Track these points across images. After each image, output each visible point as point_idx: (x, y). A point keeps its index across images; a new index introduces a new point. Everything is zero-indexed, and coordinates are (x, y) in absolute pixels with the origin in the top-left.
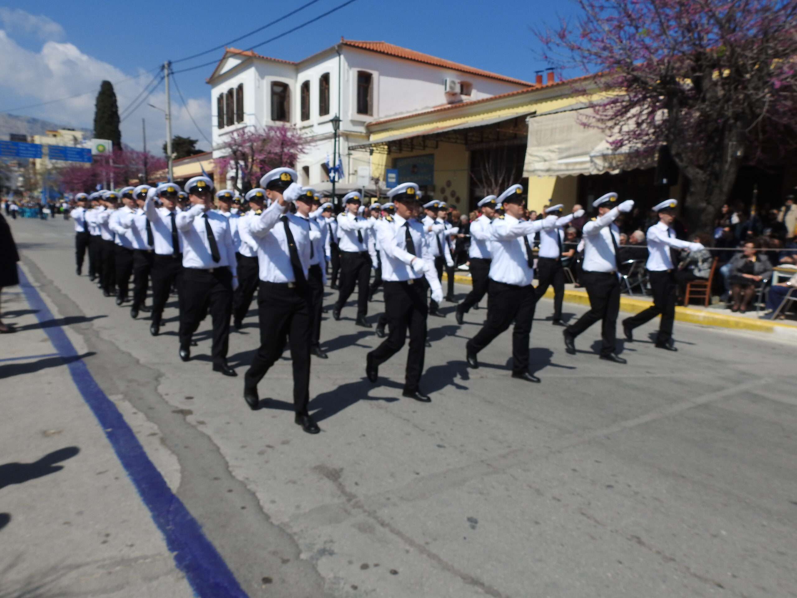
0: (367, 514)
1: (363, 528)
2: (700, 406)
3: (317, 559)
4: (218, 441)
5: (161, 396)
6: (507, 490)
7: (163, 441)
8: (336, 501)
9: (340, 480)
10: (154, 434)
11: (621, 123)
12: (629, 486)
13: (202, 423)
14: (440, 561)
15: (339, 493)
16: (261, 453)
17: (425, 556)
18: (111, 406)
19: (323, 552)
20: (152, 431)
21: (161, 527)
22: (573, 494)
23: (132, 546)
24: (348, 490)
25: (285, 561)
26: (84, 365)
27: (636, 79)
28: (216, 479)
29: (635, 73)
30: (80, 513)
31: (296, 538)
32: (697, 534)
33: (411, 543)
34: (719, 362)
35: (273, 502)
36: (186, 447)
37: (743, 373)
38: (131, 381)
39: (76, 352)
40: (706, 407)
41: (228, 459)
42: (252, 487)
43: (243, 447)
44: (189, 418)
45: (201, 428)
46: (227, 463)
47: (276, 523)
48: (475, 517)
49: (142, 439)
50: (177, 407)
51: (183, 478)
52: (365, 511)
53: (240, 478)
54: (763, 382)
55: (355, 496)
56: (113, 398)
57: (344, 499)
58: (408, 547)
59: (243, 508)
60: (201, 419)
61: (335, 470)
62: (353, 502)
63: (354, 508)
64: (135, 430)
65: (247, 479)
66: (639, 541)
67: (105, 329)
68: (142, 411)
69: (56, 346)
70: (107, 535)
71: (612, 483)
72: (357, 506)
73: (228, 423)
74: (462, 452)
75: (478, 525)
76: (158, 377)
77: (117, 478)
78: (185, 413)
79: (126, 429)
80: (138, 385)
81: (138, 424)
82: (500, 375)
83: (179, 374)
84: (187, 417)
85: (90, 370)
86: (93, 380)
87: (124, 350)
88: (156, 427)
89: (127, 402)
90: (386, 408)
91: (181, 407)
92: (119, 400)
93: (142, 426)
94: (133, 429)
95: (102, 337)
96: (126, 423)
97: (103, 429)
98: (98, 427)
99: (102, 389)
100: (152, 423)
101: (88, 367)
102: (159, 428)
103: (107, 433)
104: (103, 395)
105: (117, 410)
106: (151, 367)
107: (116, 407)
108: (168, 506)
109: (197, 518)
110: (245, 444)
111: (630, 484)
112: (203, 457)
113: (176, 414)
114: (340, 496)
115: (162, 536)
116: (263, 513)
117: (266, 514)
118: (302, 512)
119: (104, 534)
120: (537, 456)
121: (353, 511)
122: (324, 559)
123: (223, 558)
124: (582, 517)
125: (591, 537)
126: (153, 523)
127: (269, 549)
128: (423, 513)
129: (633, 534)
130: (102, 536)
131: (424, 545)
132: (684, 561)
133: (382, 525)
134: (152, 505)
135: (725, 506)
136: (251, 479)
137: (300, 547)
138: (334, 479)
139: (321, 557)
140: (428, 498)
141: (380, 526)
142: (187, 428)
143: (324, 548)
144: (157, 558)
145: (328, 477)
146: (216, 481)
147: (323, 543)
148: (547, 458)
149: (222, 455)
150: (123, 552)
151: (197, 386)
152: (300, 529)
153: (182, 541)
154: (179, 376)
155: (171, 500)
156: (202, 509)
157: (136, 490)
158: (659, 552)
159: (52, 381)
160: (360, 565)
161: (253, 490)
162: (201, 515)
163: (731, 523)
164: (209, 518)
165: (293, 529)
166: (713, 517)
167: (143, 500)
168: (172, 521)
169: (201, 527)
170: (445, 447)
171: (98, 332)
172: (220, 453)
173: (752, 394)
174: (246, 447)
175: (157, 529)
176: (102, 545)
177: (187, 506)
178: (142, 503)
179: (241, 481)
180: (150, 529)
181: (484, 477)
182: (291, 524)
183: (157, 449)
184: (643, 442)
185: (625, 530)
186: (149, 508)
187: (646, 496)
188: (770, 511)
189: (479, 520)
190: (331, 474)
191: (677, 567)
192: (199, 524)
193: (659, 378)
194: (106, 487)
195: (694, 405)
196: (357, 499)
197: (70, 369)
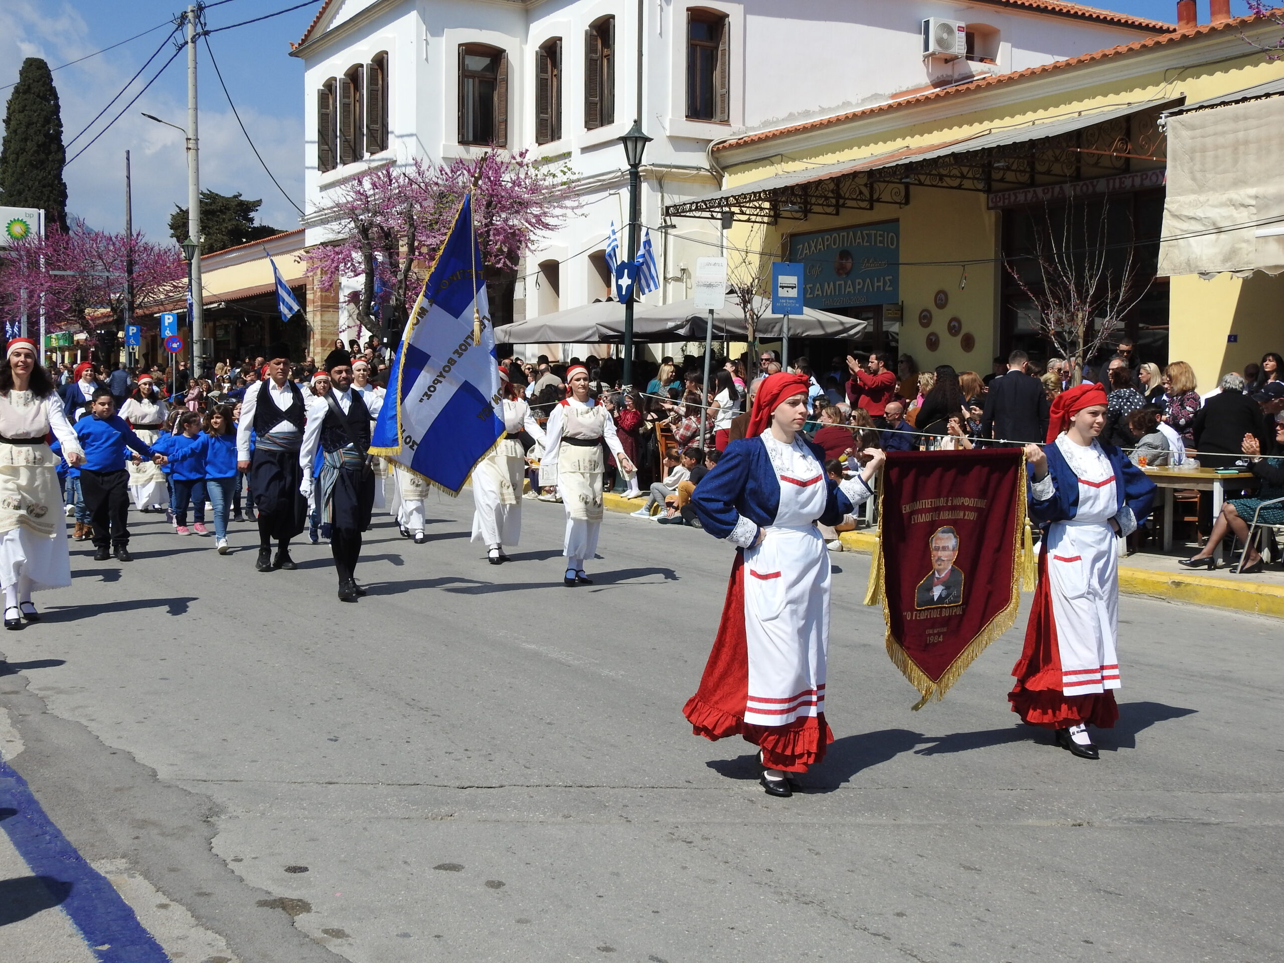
5: (226, 865)
10: (218, 960)
13: (338, 934)
26: (20, 781)
38: (144, 824)
44: (302, 919)
45: (335, 946)
50: (269, 893)
56: (101, 867)
60: (335, 925)
64: (167, 948)
67: (60, 692)
68: (179, 901)
73: (406, 935)
76: (210, 816)
78: (289, 907)
79: (146, 947)
80: (163, 834)
81: (176, 933)
82: (1129, 819)
83: (261, 807)
84: (296, 918)
85: (37, 796)
86: (49, 823)
87: (116, 745)
88: (222, 942)
89: (139, 878)
90: (821, 904)
91: (279, 892)
92: (120, 872)
93: (184, 938)
94: (164, 946)
95: (56, 713)
96: (144, 931)
97: (90, 946)
98: (74, 939)
99: (75, 845)
100: (209, 932)
101: (32, 788)
102: (228, 944)
103: (100, 955)
104: (78, 858)
105: (120, 897)
106: (189, 789)
107: (114, 890)
113: (268, 911)
142: (301, 945)
151: (312, 840)
154: (263, 814)
171: (42, 699)
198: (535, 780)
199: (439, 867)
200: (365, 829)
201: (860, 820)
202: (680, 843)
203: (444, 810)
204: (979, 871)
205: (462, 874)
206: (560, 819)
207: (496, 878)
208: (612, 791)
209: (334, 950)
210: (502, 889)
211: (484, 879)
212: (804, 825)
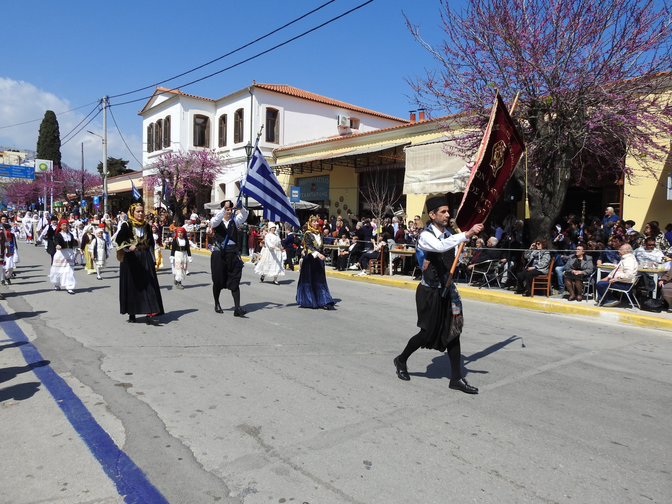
0: (283, 460)
1: (279, 472)
2: (544, 372)
3: (244, 497)
4: (155, 408)
5: (105, 373)
6: (394, 439)
7: (108, 408)
8: (257, 451)
9: (260, 435)
10: (100, 404)
12: (489, 434)
13: (141, 394)
14: (342, 494)
15: (259, 445)
16: (193, 416)
17: (330, 491)
18: (61, 381)
19: (248, 491)
20: (99, 401)
21: (111, 476)
22: (446, 441)
23: (87, 492)
24: (266, 443)
25: (217, 499)
26: (35, 348)
28: (155, 437)
29: (486, 115)
30: (41, 467)
31: (225, 481)
32: (542, 468)
33: (319, 482)
34: (558, 339)
35: (205, 454)
36: (128, 413)
37: (577, 348)
38: (77, 361)
39: (27, 339)
40: (548, 373)
41: (164, 421)
42: (186, 442)
43: (177, 412)
44: (129, 390)
45: (140, 397)
46: (164, 424)
47: (208, 470)
48: (369, 461)
49: (90, 407)
50: (119, 382)
51: (127, 437)
52: (281, 459)
53: (176, 436)
54: (591, 354)
55: (272, 448)
56: (61, 375)
57: (263, 450)
58: (316, 485)
59: (180, 459)
60: (140, 391)
61: (255, 428)
62: (270, 452)
63: (272, 456)
64: (83, 400)
65: (182, 436)
66: (498, 475)
67: (51, 319)
68: (88, 385)
69: (7, 333)
70: (66, 484)
71: (476, 433)
72: (275, 455)
73: (164, 393)
74: (357, 412)
75: (372, 466)
76: (100, 357)
77: (70, 439)
78: (125, 386)
79: (75, 400)
80: (84, 364)
81: (86, 395)
82: (387, 352)
83: (118, 355)
84: (127, 389)
85: (40, 353)
87: (69, 336)
88: (101, 398)
89: (75, 378)
90: (295, 379)
91: (122, 381)
92: (68, 377)
93: (89, 397)
94: (81, 399)
95: (49, 326)
96: (75, 395)
97: (56, 401)
98: (50, 399)
99: (52, 368)
100: (98, 395)
101: (38, 350)
102: (104, 398)
103: (59, 403)
104: (54, 372)
105: (67, 384)
106: (94, 349)
107: (65, 382)
108: (116, 460)
109: (142, 468)
110: (178, 410)
111: (490, 432)
112: (144, 421)
113: (118, 387)
114: (260, 448)
115: (112, 483)
116: (197, 462)
117: (199, 464)
118: (229, 461)
119: (62, 483)
120: (418, 413)
121: (271, 459)
122: (248, 496)
123: (165, 498)
124: (453, 458)
125: (461, 472)
126: (105, 473)
127: (204, 490)
128: (328, 459)
129: (493, 469)
130: (61, 485)
131: (330, 483)
132: (531, 488)
133: (295, 468)
134: (102, 459)
135: (563, 446)
136: (186, 437)
137: (229, 488)
138: (255, 434)
139: (246, 494)
140: (331, 447)
141: (293, 469)
142: (129, 397)
143: (249, 488)
144: (109, 500)
145: (250, 434)
146: (156, 439)
147: (247, 484)
148: (425, 414)
149: (159, 418)
150: (80, 497)
151: (135, 364)
152: (228, 475)
153: (130, 486)
154: (119, 357)
155: (119, 455)
156: (145, 461)
157: (88, 448)
158: (513, 482)
159: (7, 362)
160: (278, 500)
161: (188, 445)
162: (145, 466)
163: (567, 459)
164: (152, 467)
165: (222, 474)
166: (553, 455)
167: (95, 456)
168: (120, 471)
169: (145, 475)
170: (344, 408)
171: (45, 321)
172: (158, 417)
173: (583, 363)
174: (179, 411)
175: (108, 478)
176: (61, 492)
177: (133, 459)
178: (93, 458)
179: (177, 438)
180: (102, 478)
181: (376, 430)
182: (221, 470)
183: (103, 416)
184: (500, 400)
185: (486, 466)
186: (100, 462)
187: (502, 441)
188: (596, 449)
189: (373, 463)
190: (252, 431)
191: (526, 492)
192: (144, 473)
193: (512, 352)
194: (61, 447)
195: (539, 372)
196: (274, 450)
197: (23, 352)
198: (209, 344)
199: (176, 372)
200: (153, 361)
201: (309, 354)
202: (253, 362)
203: (179, 354)
204: (342, 368)
205: (183, 374)
206: (216, 356)
207: (194, 375)
208: (233, 347)
209: (139, 399)
210: (196, 378)
211: (190, 375)
212: (292, 356)
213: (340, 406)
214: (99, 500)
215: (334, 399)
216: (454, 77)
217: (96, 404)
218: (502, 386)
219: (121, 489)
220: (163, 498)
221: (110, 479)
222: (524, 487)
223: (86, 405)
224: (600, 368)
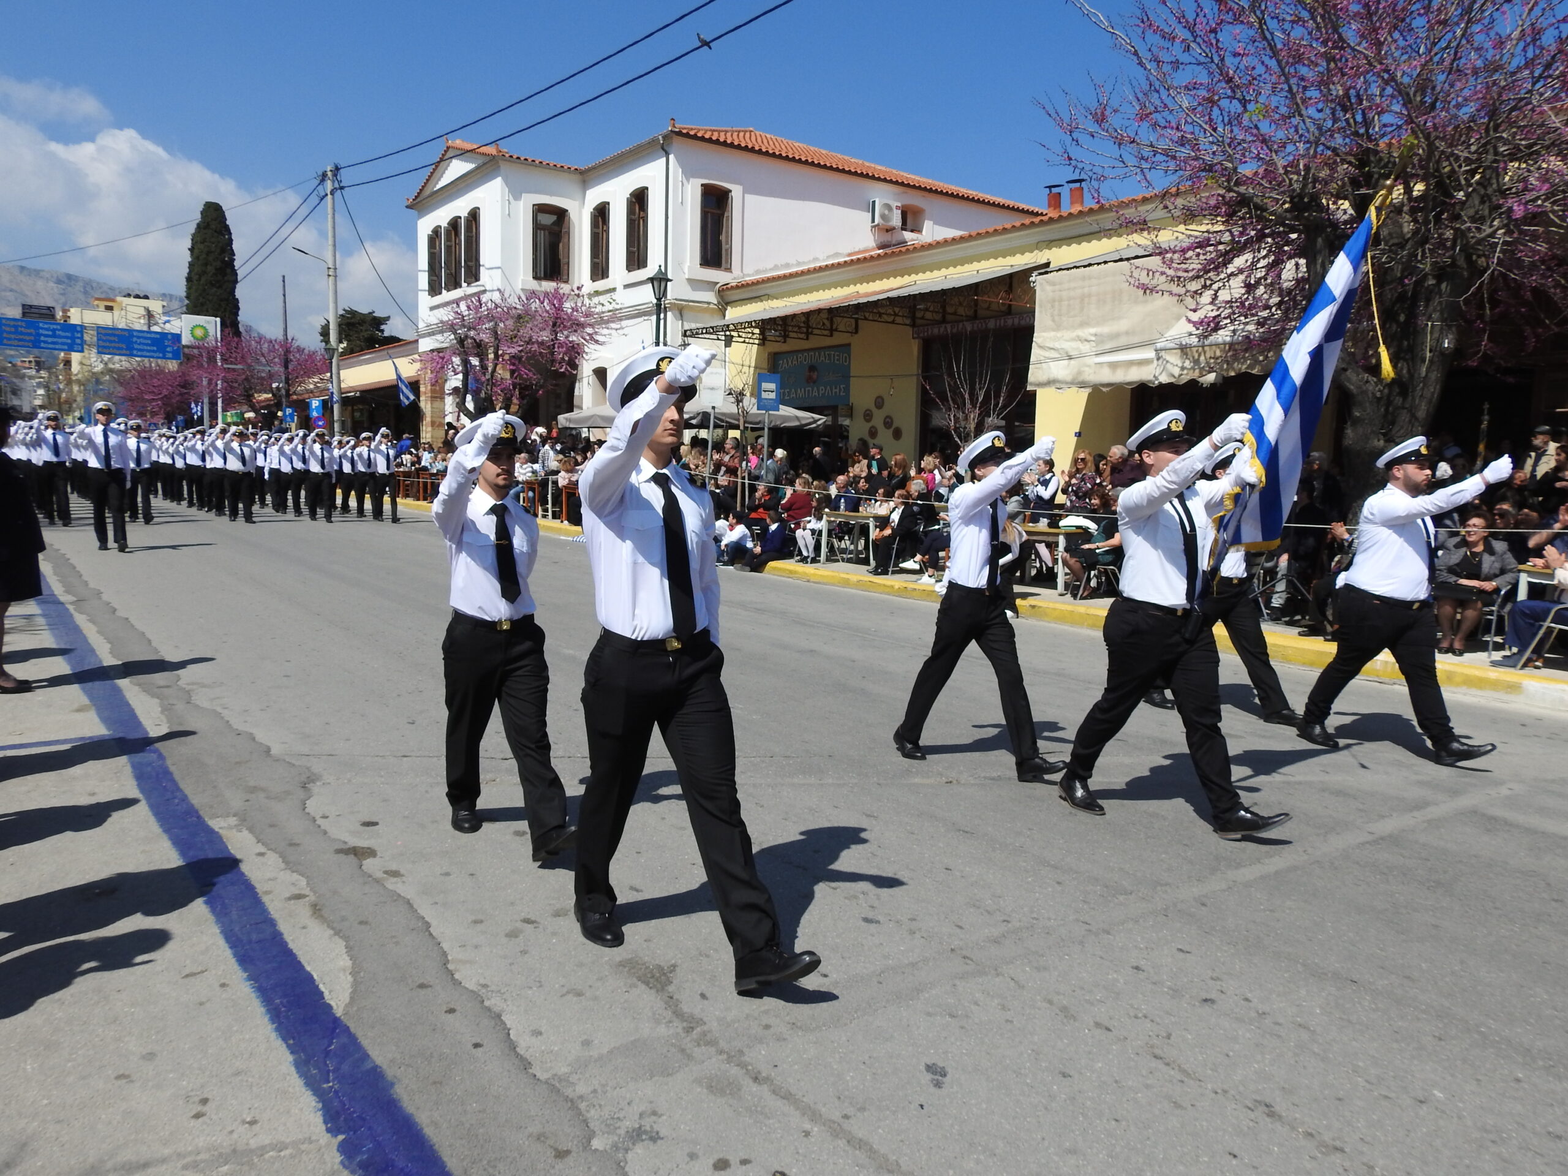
0: (725, 1056)
1: (717, 1087)
2: (1382, 838)
3: (627, 1150)
4: (426, 911)
5: (314, 820)
6: (1004, 1008)
7: (317, 910)
8: (662, 1030)
9: (671, 988)
10: (298, 897)
11: (1215, 286)
12: (1247, 1000)
13: (395, 874)
14: (872, 1152)
15: (669, 1014)
16: (513, 934)
17: (842, 1143)
18: (211, 837)
19: (637, 1135)
20: (296, 891)
21: (312, 1084)
22: (1136, 1017)
23: (253, 1123)
24: (686, 1008)
25: (561, 1154)
26: (161, 757)
27: (1244, 201)
28: (422, 986)
29: (1242, 189)
30: (150, 1056)
31: (583, 1106)
32: (1386, 1097)
33: (815, 1116)
35: (538, 1033)
36: (361, 923)
38: (254, 790)
39: (147, 733)
40: (1394, 840)
41: (445, 946)
42: (493, 1002)
43: (476, 922)
44: (369, 864)
45: (392, 884)
46: (445, 954)
47: (542, 1076)
48: (941, 1065)
49: (275, 906)
50: (346, 843)
51: (356, 985)
52: (721, 1052)
53: (471, 985)
54: (1504, 791)
55: (701, 1022)
56: (216, 824)
57: (678, 1026)
58: (807, 1126)
59: (477, 1046)
60: (394, 867)
61: (660, 968)
62: (695, 1034)
63: (699, 1045)
64: (260, 888)
65: (485, 986)
66: (1272, 1115)
67: (204, 686)
68: (274, 850)
69: (105, 720)
70: (204, 1101)
71: (1213, 996)
72: (706, 1040)
73: (447, 874)
74: (912, 932)
75: (947, 1080)
76: (307, 783)
77: (223, 985)
78: (360, 853)
79: (243, 887)
80: (268, 798)
81: (268, 875)
82: (985, 778)
83: (349, 775)
84: (364, 862)
85: (172, 769)
86: (179, 789)
87: (242, 728)
88: (303, 882)
89: (245, 833)
91: (353, 842)
92: (230, 828)
93: (274, 879)
94: (257, 886)
95: (198, 703)
96: (243, 874)
99: (197, 806)
100: (295, 874)
101: (169, 762)
102: (308, 884)
104: (199, 817)
105: (228, 849)
106: (293, 762)
107: (223, 843)
108: (326, 1042)
109: (385, 1067)
110: (480, 917)
111: (1249, 995)
112: (397, 943)
113: (342, 857)
114: (670, 1022)
115: (314, 1104)
116: (517, 1055)
117: (522, 1059)
118: (595, 1053)
119: (197, 1099)
120: (1063, 940)
121: (697, 1052)
122: (639, 1149)
123: (436, 1147)
124: (1155, 1063)
125: (1175, 1103)
126: (297, 1076)
127: (530, 1130)
128: (837, 1056)
129: (1258, 1098)
130: (194, 1103)
131: (841, 1121)
132: (1362, 1153)
133: (755, 1079)
134: (294, 1039)
135: (1440, 1039)
136: (493, 988)
137: (591, 1125)
138: (659, 986)
139: (634, 1144)
140: (846, 1025)
141: (751, 1082)
142: (365, 883)
143: (640, 1128)
144: (304, 1147)
145: (647, 984)
146: (423, 992)
147: (637, 1117)
148: (1081, 943)
149: (434, 938)
150: (235, 1136)
151: (385, 800)
152: (590, 1089)
153: (354, 1112)
154: (349, 781)
155: (333, 1030)
156: (394, 1048)
157: (263, 1010)
158: (1311, 1135)
159: (96, 790)
160: (711, 1162)
161: (496, 1009)
162: (392, 1061)
163: (1453, 1076)
164: (408, 1066)
165: (577, 1088)
166: (1416, 1062)
167: (277, 1029)
168: (334, 1071)
169: (392, 1084)
170: (878, 922)
171: (188, 692)
172: (431, 934)
173: (1484, 815)
174: (481, 922)
175: (304, 1089)
176: (193, 1122)
177: (365, 1043)
178: (274, 1035)
179: (472, 991)
180: (291, 1090)
181: (957, 982)
182: (574, 1078)
183: (304, 928)
184: (1271, 911)
185: (1241, 1088)
186: (289, 1046)
187: (1281, 1021)
188: (1529, 1050)
189: (949, 1070)
190: (653, 977)
191: (1347, 1164)
192: (389, 1078)
193: (1300, 783)
194: (201, 1004)
195: (1370, 838)
196: (705, 1028)
197: (133, 766)
200: (427, 792)
201: (796, 780)
204: (875, 817)
209: (390, 887)
212: (754, 786)
213: (870, 915)
214: (282, 1147)
215: (856, 897)
216: (1164, 94)
217: (290, 899)
218: (1277, 873)
219: (334, 1119)
220: (431, 1147)
221: (309, 1093)
222: (1342, 1150)
223: (265, 899)
224: (1530, 831)
